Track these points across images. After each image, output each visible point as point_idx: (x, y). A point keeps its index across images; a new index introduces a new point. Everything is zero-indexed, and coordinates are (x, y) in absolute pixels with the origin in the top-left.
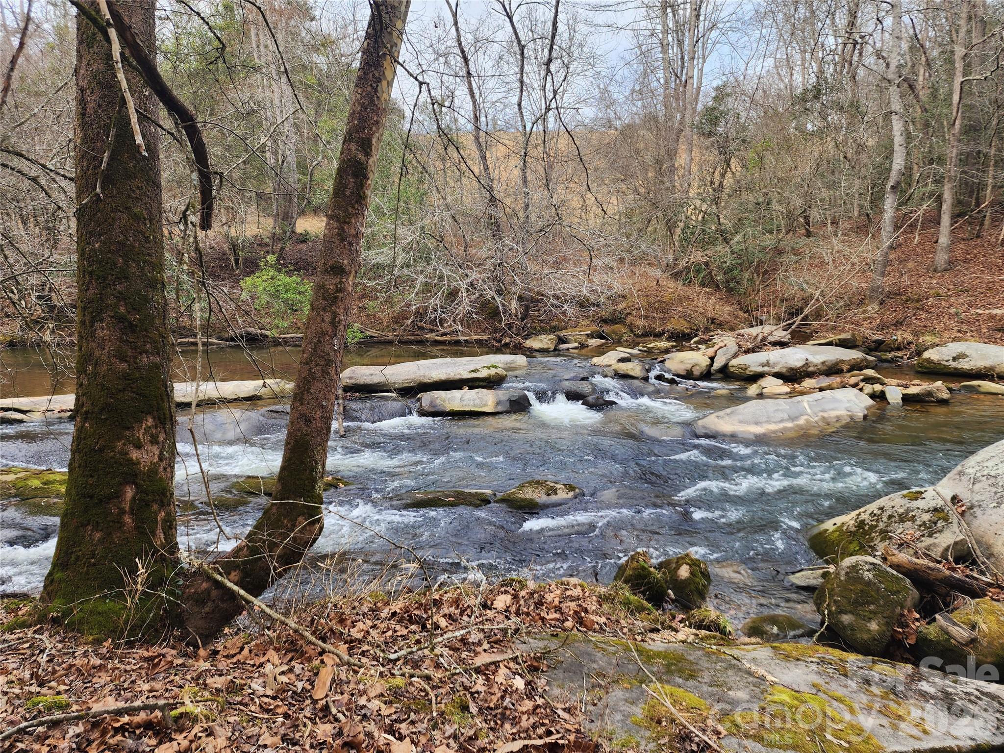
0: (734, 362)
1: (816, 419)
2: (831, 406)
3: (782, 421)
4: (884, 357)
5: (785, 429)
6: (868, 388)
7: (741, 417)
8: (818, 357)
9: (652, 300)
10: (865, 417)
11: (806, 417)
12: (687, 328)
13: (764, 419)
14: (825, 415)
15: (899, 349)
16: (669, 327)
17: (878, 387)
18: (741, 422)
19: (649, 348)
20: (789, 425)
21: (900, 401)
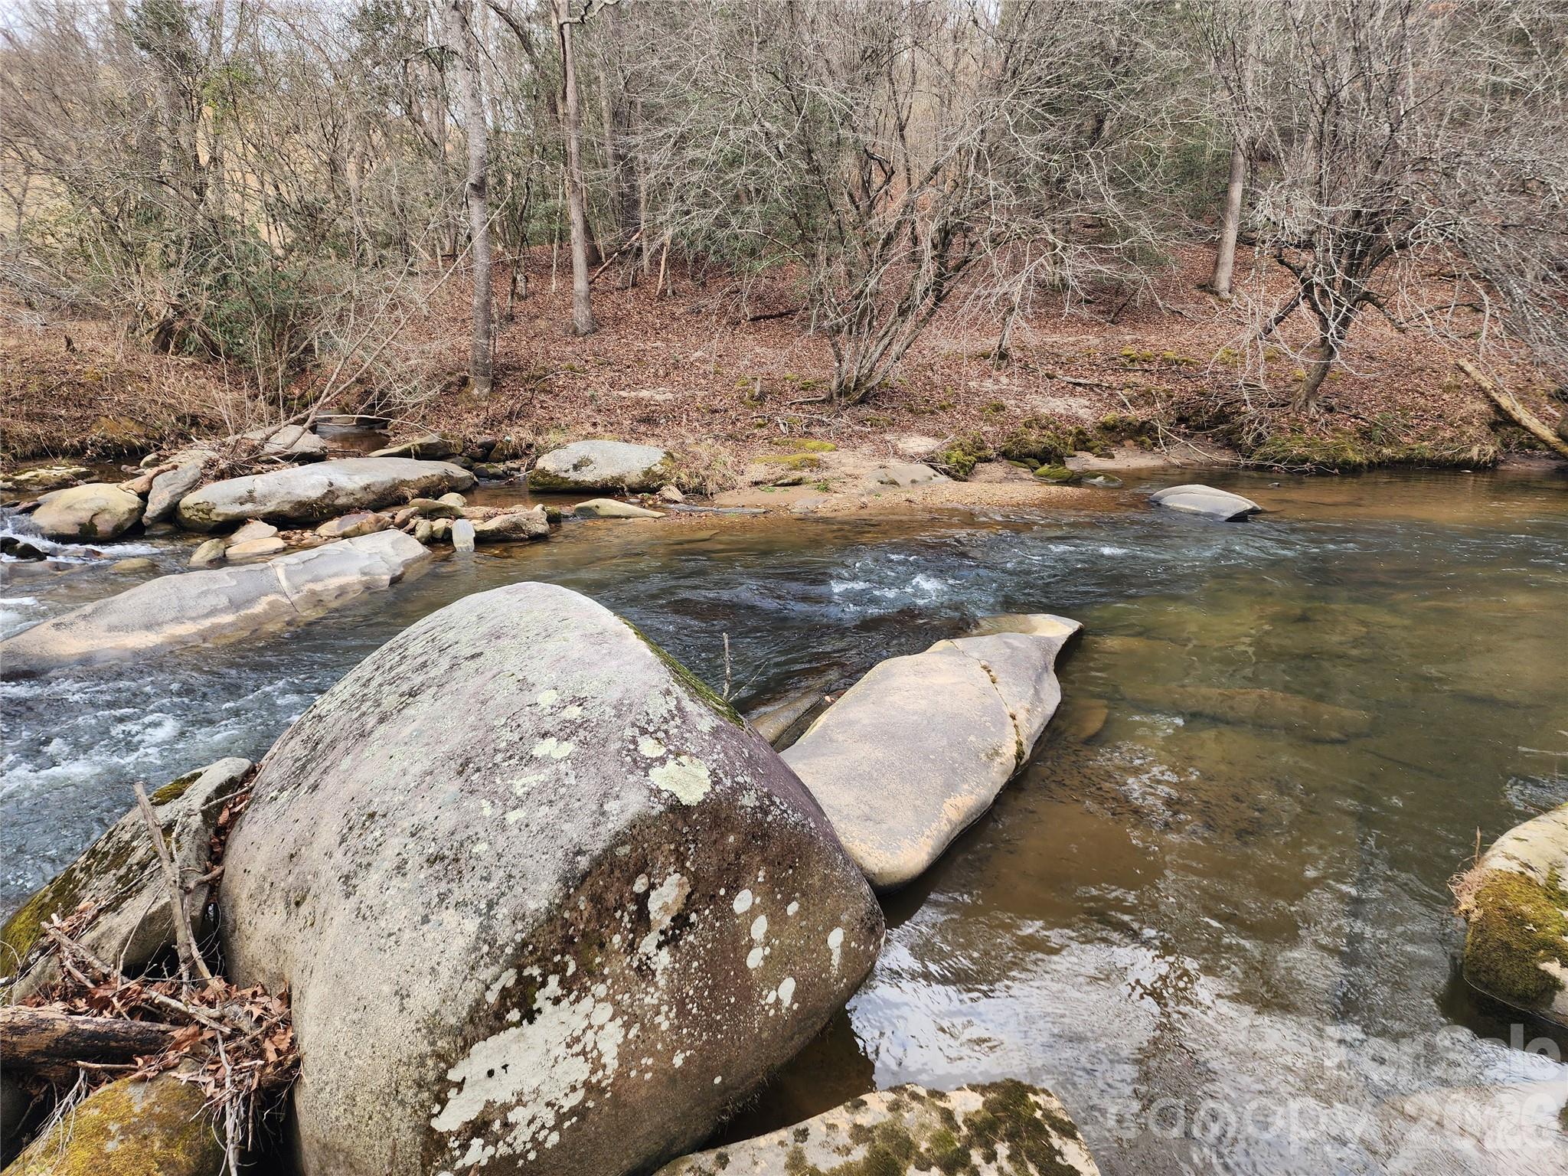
0: (189, 500)
1: (295, 598)
2: (334, 569)
3: (213, 612)
4: (491, 471)
5: (214, 628)
6: (423, 527)
7: (113, 619)
8: (356, 478)
9: (54, 380)
10: (395, 581)
11: (271, 598)
12: (137, 437)
13: (172, 614)
14: (318, 587)
15: (515, 456)
16: (95, 434)
17: (440, 524)
18: (111, 629)
19: (16, 482)
20: (227, 618)
21: (471, 544)
